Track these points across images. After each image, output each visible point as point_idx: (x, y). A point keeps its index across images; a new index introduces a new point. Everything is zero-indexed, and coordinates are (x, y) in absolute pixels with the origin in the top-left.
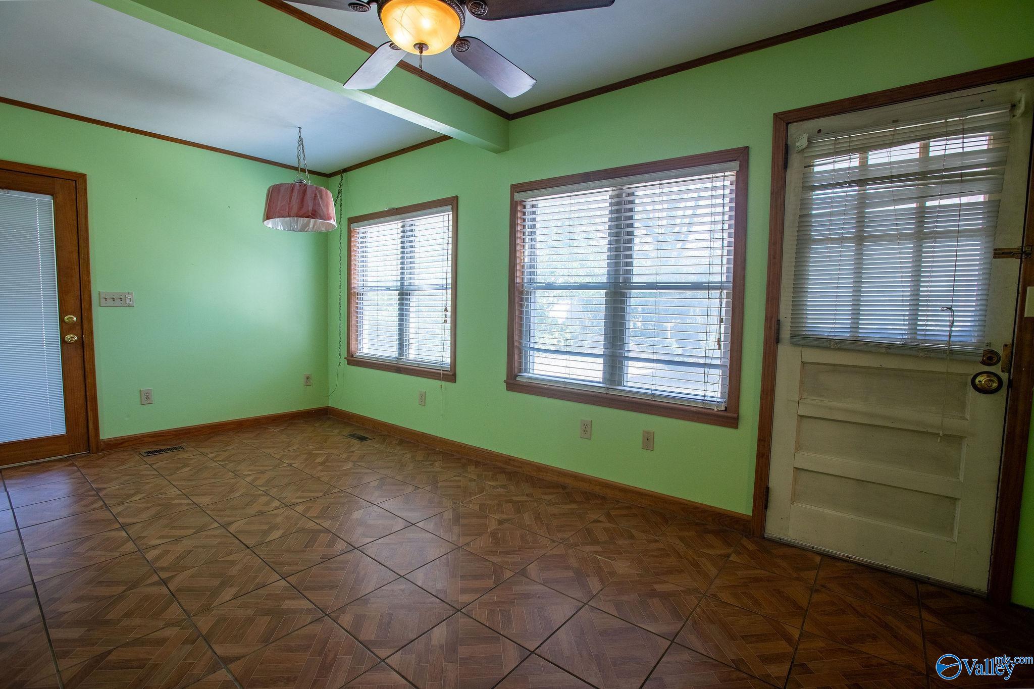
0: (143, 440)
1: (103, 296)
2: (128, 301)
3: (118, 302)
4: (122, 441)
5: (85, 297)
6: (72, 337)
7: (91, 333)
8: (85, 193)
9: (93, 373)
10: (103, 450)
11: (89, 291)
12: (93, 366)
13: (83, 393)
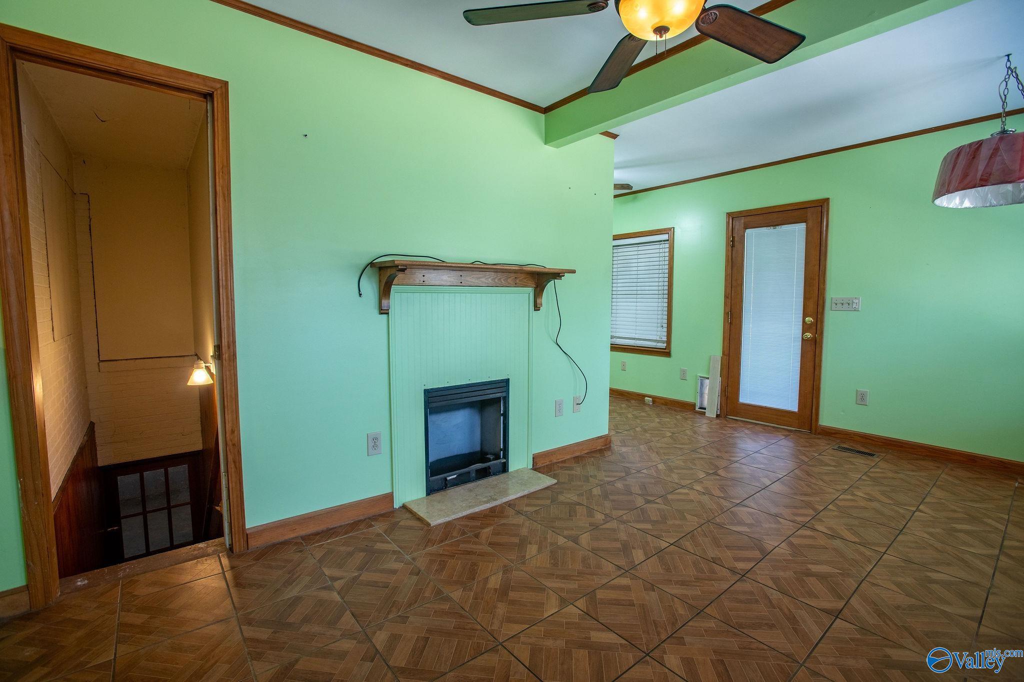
0: (853, 437)
1: (834, 301)
2: (854, 306)
3: (846, 306)
4: (834, 432)
5: (821, 302)
6: (809, 335)
7: (822, 333)
8: (828, 214)
9: (820, 366)
10: (819, 434)
11: (824, 297)
12: (821, 361)
13: (812, 382)
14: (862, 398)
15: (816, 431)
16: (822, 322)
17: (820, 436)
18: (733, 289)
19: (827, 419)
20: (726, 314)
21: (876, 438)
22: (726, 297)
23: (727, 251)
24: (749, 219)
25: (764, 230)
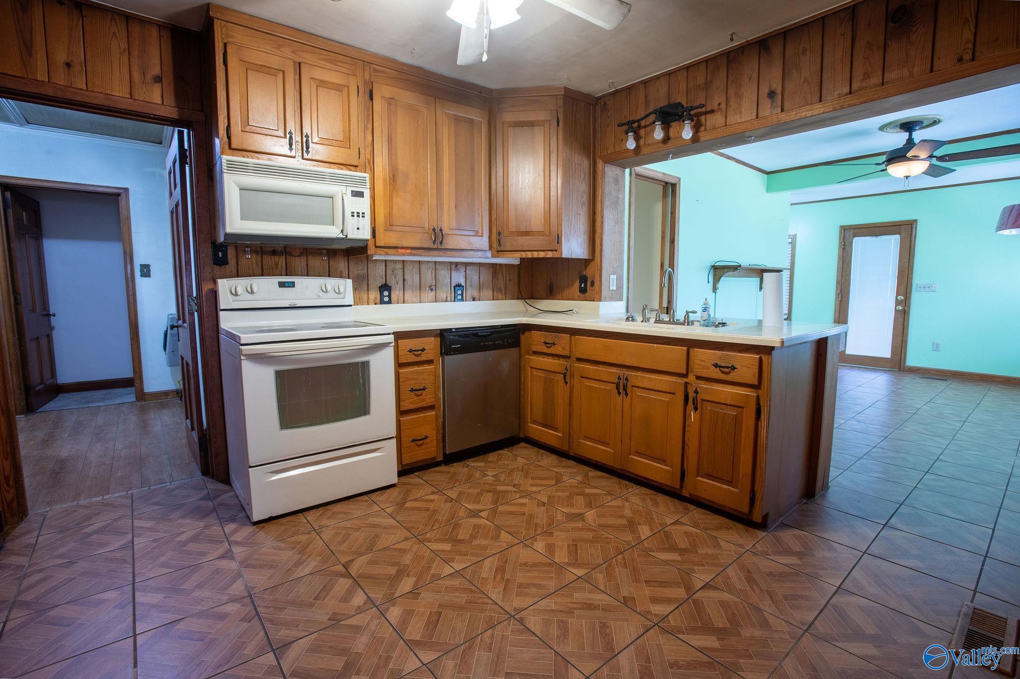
0: (930, 372)
1: (918, 285)
2: (933, 288)
3: (927, 289)
4: (916, 369)
5: (909, 287)
6: (900, 308)
7: (909, 306)
8: (916, 228)
9: (908, 328)
10: (906, 371)
11: (912, 283)
12: (908, 324)
13: (901, 338)
14: (936, 347)
15: (904, 369)
16: (910, 299)
17: (907, 372)
18: (843, 278)
19: (912, 360)
20: (837, 294)
21: (946, 371)
22: (837, 282)
23: (839, 251)
24: (857, 230)
25: (868, 238)
